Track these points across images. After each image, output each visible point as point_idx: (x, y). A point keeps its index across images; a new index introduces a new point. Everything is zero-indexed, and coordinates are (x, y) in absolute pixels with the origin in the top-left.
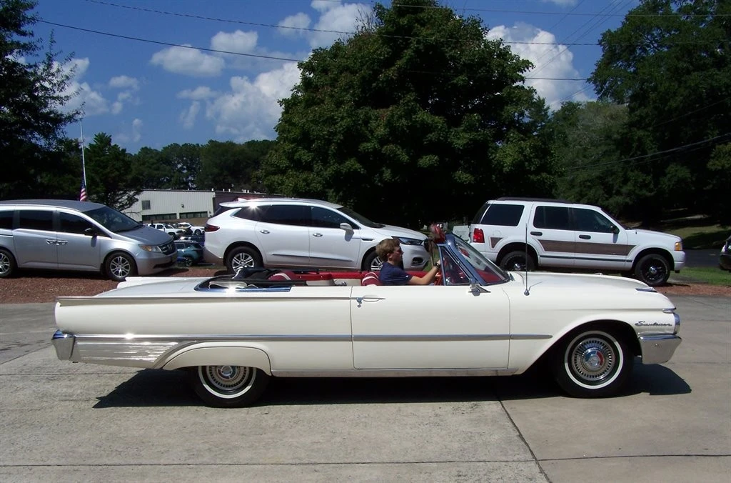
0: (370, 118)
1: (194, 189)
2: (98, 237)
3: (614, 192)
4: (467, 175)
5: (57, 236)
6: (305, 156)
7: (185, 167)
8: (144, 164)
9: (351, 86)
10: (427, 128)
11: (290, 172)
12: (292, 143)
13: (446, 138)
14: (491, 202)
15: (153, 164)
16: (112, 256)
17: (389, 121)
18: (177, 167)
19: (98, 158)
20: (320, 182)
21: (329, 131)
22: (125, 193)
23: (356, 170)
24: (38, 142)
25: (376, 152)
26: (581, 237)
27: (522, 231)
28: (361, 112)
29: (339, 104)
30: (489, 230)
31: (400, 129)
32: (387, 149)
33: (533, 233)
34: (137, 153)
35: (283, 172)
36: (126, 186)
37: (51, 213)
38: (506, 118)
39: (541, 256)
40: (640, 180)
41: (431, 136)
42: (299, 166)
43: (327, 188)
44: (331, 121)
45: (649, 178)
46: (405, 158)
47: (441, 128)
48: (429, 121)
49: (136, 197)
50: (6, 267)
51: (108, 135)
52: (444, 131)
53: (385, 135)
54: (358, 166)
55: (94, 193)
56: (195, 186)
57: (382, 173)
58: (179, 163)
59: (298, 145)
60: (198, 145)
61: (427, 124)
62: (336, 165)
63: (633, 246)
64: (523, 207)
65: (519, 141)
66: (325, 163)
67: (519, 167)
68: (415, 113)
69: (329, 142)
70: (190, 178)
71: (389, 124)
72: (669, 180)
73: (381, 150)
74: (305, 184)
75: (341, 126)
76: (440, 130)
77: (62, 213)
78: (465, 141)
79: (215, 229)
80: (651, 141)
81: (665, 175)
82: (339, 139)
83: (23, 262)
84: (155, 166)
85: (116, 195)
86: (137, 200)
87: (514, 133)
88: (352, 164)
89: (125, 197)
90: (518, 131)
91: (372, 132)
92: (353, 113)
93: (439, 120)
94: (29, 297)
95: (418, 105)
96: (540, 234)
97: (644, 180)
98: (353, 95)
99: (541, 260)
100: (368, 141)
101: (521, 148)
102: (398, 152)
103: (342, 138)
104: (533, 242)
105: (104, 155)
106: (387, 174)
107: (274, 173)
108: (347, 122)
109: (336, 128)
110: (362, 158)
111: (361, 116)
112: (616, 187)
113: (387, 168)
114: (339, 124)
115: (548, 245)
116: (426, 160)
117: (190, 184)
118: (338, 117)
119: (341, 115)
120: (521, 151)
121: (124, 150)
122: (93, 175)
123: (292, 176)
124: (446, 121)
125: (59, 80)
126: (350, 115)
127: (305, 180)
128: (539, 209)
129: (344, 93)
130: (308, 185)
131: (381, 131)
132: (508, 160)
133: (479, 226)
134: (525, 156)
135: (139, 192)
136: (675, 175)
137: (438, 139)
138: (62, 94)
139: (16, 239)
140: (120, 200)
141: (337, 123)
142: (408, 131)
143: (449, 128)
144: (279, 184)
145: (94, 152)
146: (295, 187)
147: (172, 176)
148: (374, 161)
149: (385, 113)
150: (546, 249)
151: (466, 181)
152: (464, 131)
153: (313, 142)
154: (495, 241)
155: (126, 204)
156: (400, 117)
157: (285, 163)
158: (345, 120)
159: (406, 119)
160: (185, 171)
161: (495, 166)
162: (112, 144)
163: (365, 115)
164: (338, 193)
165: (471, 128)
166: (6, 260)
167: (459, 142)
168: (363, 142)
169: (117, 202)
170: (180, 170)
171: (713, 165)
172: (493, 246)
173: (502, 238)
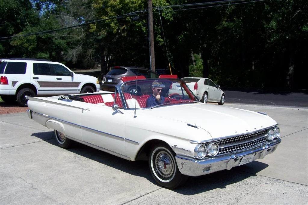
26: (58, 79)
27: (28, 77)
30: (11, 77)
33: (34, 78)
39: (39, 90)
63: (80, 82)
64: (25, 64)
96: (37, 78)
99: (39, 92)
104: (35, 83)
115: (42, 84)
128: (35, 64)
133: (4, 75)
150: (41, 86)
154: (14, 83)
171: (13, 43)
172: (13, 86)
173: (17, 82)
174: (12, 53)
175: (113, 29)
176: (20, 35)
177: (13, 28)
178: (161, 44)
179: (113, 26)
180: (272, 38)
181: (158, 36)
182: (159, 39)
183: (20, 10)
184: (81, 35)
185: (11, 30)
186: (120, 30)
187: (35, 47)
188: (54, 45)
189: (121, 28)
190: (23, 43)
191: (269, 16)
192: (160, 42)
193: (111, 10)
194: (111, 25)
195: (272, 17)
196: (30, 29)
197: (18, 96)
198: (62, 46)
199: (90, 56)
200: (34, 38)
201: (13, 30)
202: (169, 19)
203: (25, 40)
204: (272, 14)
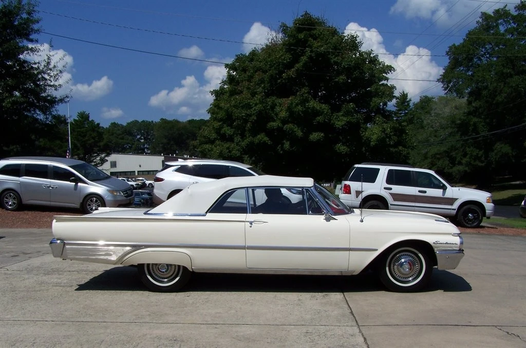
0: (276, 105)
1: (149, 153)
2: (79, 184)
3: (457, 162)
4: (345, 147)
5: (50, 182)
6: (228, 130)
7: (142, 138)
8: (113, 134)
9: (262, 81)
10: (317, 113)
11: (217, 142)
12: (219, 122)
13: (330, 120)
14: (356, 166)
15: (120, 135)
16: (88, 198)
17: (289, 107)
18: (136, 137)
19: (79, 130)
20: (238, 150)
21: (246, 114)
22: (98, 155)
23: (265, 141)
24: (38, 117)
25: (280, 129)
26: (420, 191)
27: (378, 187)
28: (270, 100)
29: (254, 94)
30: (355, 185)
31: (297, 113)
32: (287, 127)
33: (385, 188)
34: (108, 127)
35: (212, 142)
36: (99, 151)
37: (46, 166)
38: (373, 107)
39: (391, 205)
40: (475, 154)
41: (319, 118)
42: (224, 138)
43: (244, 154)
44: (248, 106)
45: (481, 153)
46: (300, 133)
47: (327, 113)
48: (318, 108)
49: (106, 158)
50: (14, 203)
51: (87, 113)
52: (328, 115)
53: (286, 117)
54: (266, 139)
55: (76, 155)
56: (149, 152)
57: (283, 144)
58: (138, 135)
59: (224, 123)
60: (152, 121)
61: (316, 110)
62: (251, 137)
63: (456, 199)
64: (379, 170)
65: (383, 123)
66: (243, 136)
67: (381, 141)
68: (308, 102)
69: (246, 121)
70: (146, 146)
71: (289, 109)
72: (496, 154)
73: (283, 128)
74: (228, 151)
75: (255, 110)
76: (326, 114)
77: (54, 166)
78: (343, 123)
79: (161, 180)
80: (483, 126)
81: (493, 151)
82: (253, 119)
83: (26, 200)
84: (121, 136)
85: (91, 156)
86: (107, 161)
87: (379, 118)
88: (262, 137)
89: (98, 158)
90: (382, 116)
91: (277, 115)
92: (264, 101)
93: (325, 107)
94: (30, 224)
95: (310, 96)
96: (391, 189)
97: (477, 154)
98: (264, 88)
99: (391, 208)
100: (274, 121)
101: (384, 129)
102: (295, 130)
103: (255, 118)
104: (385, 194)
105: (84, 127)
106: (287, 145)
107: (206, 143)
108: (259, 107)
109: (251, 111)
110: (269, 133)
111: (269, 103)
112: (458, 159)
113: (287, 141)
114: (253, 109)
115: (396, 197)
116: (315, 136)
117: (146, 150)
118: (253, 103)
119: (255, 102)
120: (384, 131)
121: (98, 124)
122: (75, 141)
123: (219, 145)
124: (330, 109)
125: (55, 73)
126: (261, 102)
127: (228, 148)
128: (390, 171)
129: (257, 87)
130: (230, 152)
131: (283, 114)
132: (374, 137)
133: (347, 183)
134: (387, 134)
135: (108, 155)
136: (500, 151)
137: (324, 121)
138: (57, 83)
139: (22, 184)
140: (94, 161)
141: (252, 107)
142: (302, 115)
143: (332, 113)
144: (209, 151)
145: (77, 124)
146: (220, 153)
147: (133, 144)
148: (278, 136)
149: (287, 101)
150: (395, 200)
151: (343, 152)
152: (343, 115)
153: (234, 121)
154: (358, 193)
155: (99, 164)
156: (297, 105)
157: (214, 136)
158: (258, 106)
159: (301, 106)
160: (142, 141)
161: (365, 141)
162: (90, 119)
163: (272, 103)
164: (251, 158)
165: (347, 114)
166: (14, 199)
167: (339, 123)
168: (270, 121)
169: (92, 161)
170: (139, 140)
172: (357, 197)
173: (363, 191)
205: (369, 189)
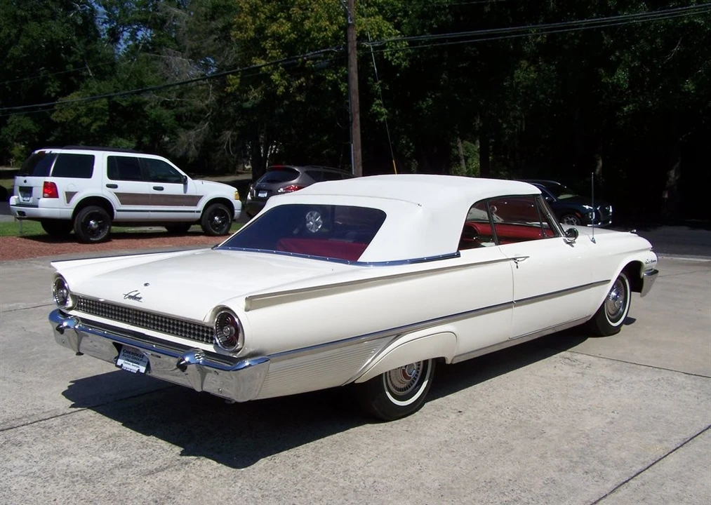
26: (155, 188)
27: (98, 184)
30: (63, 183)
33: (109, 186)
39: (118, 211)
63: (202, 196)
64: (93, 157)
72: (13, 131)
81: (7, 126)
96: (115, 187)
99: (118, 215)
104: (109, 195)
115: (126, 198)
128: (110, 158)
133: (50, 179)
136: (18, 126)
150: (123, 203)
154: (70, 195)
171: (57, 117)
172: (68, 201)
173: (76, 192)
174: (54, 137)
175: (277, 86)
176: (74, 98)
177: (57, 84)
178: (382, 120)
179: (276, 80)
180: (625, 106)
181: (375, 101)
182: (379, 109)
183: (74, 45)
184: (207, 99)
185: (53, 87)
186: (291, 89)
187: (106, 124)
188: (147, 122)
189: (294, 85)
190: (79, 117)
191: (612, 58)
192: (381, 114)
193: (273, 45)
194: (272, 77)
195: (619, 60)
196: (94, 85)
197: (76, 222)
198: (165, 123)
199: (228, 144)
200: (103, 105)
201: (58, 87)
202: (400, 65)
203: (83, 109)
204: (617, 54)
205: (85, 188)
